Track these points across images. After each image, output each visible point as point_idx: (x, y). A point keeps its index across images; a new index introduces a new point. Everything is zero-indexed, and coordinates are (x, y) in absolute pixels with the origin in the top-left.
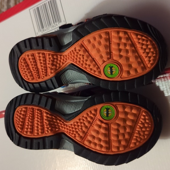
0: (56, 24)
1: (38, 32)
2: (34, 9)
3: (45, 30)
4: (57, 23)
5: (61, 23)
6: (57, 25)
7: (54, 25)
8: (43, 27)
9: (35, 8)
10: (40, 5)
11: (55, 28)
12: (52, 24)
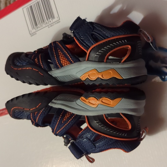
0: (49, 20)
1: (32, 30)
2: (27, 7)
3: (39, 27)
4: (51, 20)
5: (55, 19)
6: (50, 22)
7: (48, 22)
8: (36, 24)
9: (29, 6)
10: (33, 4)
11: (48, 24)
12: (45, 20)
